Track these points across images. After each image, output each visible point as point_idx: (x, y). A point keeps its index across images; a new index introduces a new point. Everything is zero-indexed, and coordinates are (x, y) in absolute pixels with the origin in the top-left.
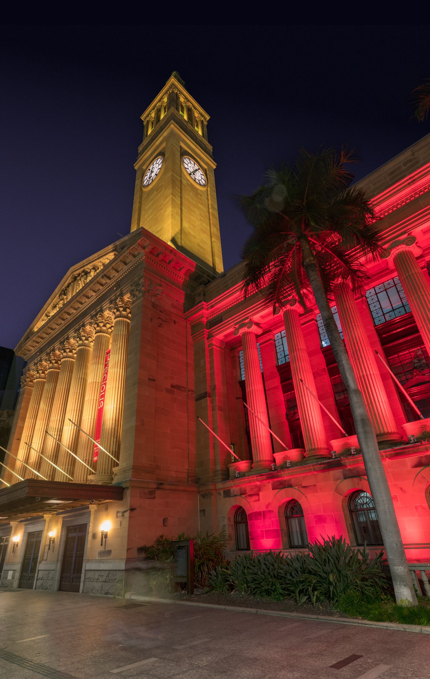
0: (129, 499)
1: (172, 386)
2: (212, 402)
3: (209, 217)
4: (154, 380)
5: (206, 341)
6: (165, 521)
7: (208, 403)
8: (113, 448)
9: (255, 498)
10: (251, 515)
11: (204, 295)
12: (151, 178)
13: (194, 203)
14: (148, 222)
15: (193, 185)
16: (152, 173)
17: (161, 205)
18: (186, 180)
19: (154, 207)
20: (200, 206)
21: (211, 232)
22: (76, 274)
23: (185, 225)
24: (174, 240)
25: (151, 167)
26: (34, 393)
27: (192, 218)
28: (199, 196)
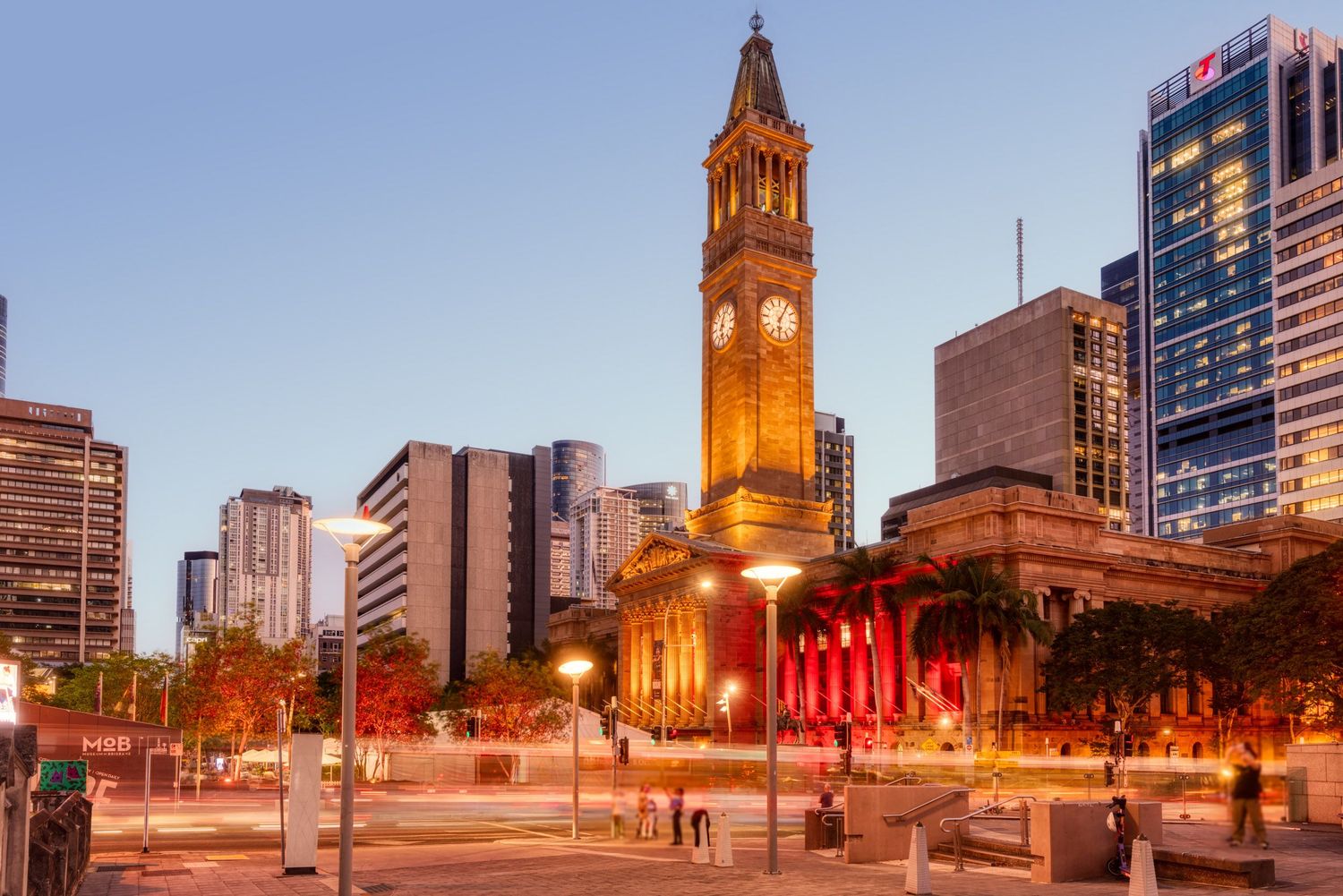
1: (738, 666)
4: (725, 665)
12: (722, 335)
13: (777, 381)
14: (721, 414)
15: (777, 347)
16: (722, 326)
17: (734, 399)
18: (765, 348)
19: (727, 394)
20: (786, 378)
21: (800, 417)
22: (657, 540)
23: (764, 430)
24: (748, 468)
25: (721, 313)
26: (634, 635)
27: (774, 411)
28: (785, 362)
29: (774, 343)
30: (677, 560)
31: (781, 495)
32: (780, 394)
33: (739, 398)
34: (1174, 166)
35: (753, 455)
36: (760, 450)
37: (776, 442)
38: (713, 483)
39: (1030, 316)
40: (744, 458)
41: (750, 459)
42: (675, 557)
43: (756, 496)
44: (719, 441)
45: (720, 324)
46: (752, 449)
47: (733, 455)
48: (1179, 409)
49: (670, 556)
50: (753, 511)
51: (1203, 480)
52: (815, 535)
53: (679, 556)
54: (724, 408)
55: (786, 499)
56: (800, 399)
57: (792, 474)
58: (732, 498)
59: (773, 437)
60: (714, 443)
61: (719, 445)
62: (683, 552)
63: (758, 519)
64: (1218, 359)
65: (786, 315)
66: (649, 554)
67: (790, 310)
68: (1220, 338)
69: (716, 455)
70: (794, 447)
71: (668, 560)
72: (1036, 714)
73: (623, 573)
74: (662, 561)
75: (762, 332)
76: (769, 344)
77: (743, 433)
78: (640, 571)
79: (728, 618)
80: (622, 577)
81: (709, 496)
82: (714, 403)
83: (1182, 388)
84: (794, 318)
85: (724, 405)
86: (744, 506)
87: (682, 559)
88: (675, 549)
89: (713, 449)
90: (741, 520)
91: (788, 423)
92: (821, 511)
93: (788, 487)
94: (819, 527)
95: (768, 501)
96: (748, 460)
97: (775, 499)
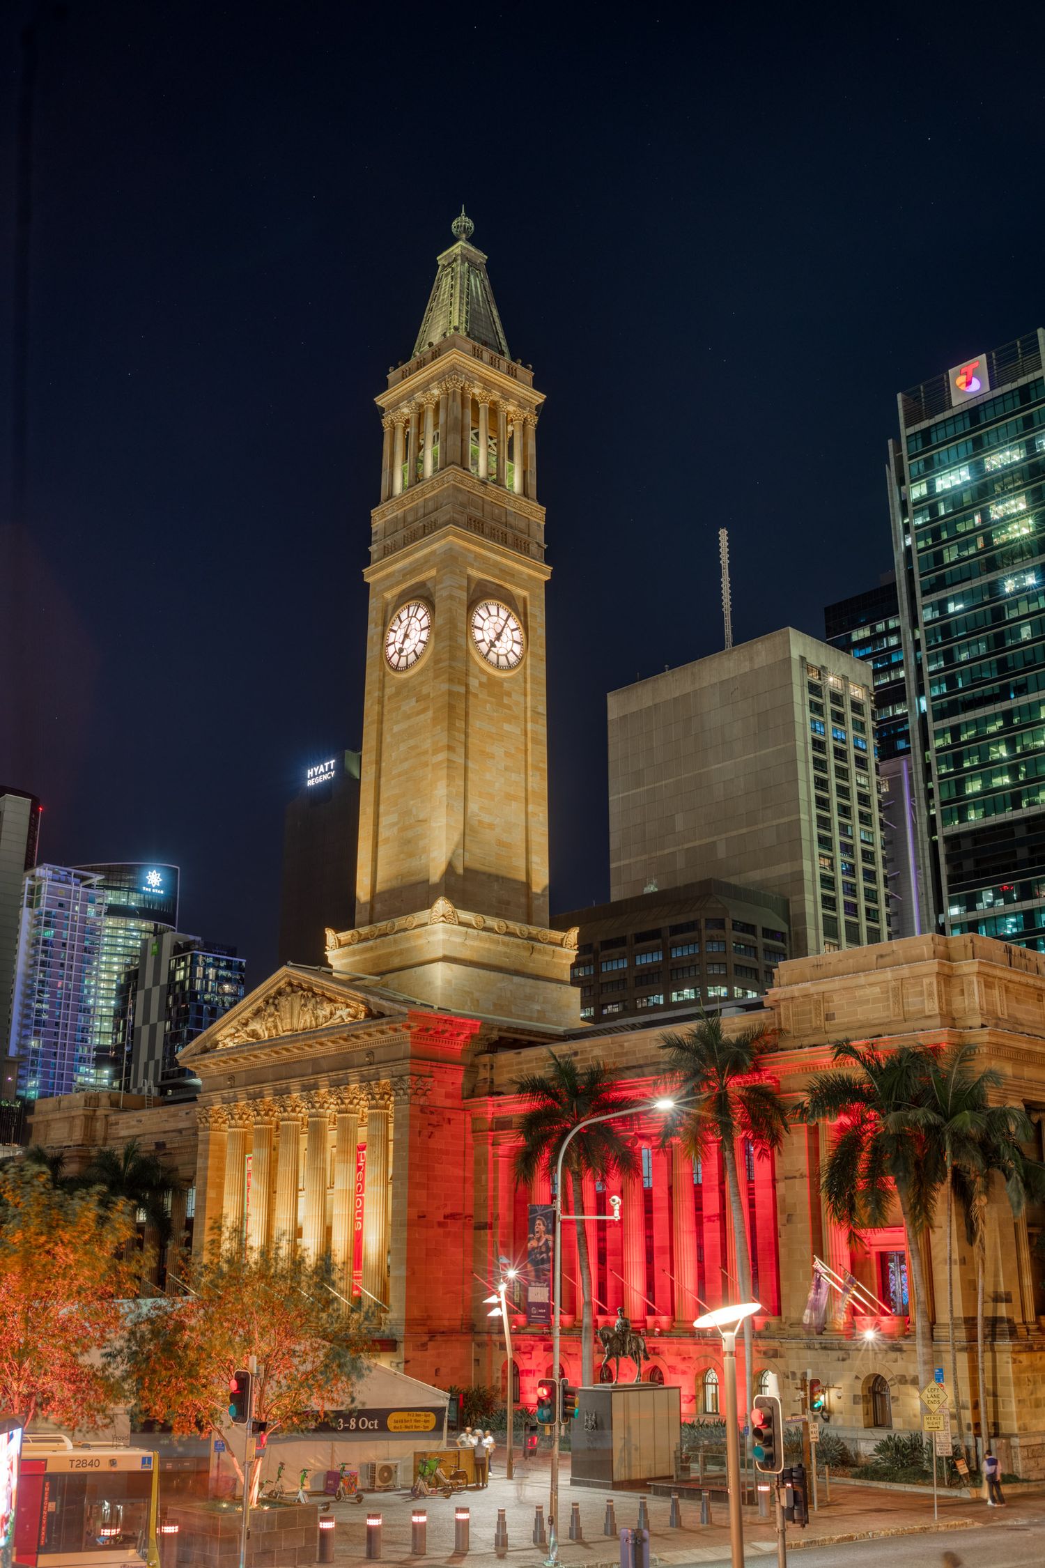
0: (403, 1352)
1: (445, 1217)
2: (493, 1236)
3: (526, 745)
4: (424, 1217)
5: (490, 1147)
6: (437, 1371)
7: (489, 1238)
8: (379, 1288)
9: (529, 1356)
10: (523, 1371)
11: (492, 1067)
12: (401, 650)
13: (494, 730)
14: (399, 775)
15: (494, 677)
16: (406, 636)
17: (426, 752)
18: (476, 677)
19: (412, 742)
20: (507, 727)
21: (526, 790)
22: (295, 982)
23: (473, 807)
24: (450, 867)
25: (404, 616)
26: (231, 1152)
27: (488, 776)
28: (505, 701)
29: (490, 670)
30: (336, 1020)
31: (498, 915)
32: (498, 750)
33: (435, 752)
34: (938, 490)
35: (457, 846)
36: (467, 838)
37: (491, 826)
38: (379, 888)
39: (747, 663)
40: (444, 850)
41: (453, 853)
42: (332, 1014)
43: (465, 916)
44: (393, 818)
45: (401, 633)
46: (456, 837)
47: (421, 843)
48: (972, 816)
49: (320, 1013)
50: (458, 940)
51: (1013, 920)
52: (553, 986)
53: (339, 1013)
54: (406, 765)
55: (510, 923)
56: (526, 761)
57: (515, 881)
58: (423, 916)
59: (487, 819)
60: (384, 821)
61: (394, 824)
62: (348, 1006)
63: (465, 954)
64: (1019, 749)
65: (507, 631)
66: (276, 1007)
67: (512, 624)
68: (1020, 721)
69: (387, 840)
70: (518, 838)
71: (316, 1018)
72: (1025, 1322)
73: (219, 1037)
74: (305, 1020)
75: (473, 651)
76: (483, 671)
77: (443, 810)
78: (254, 1034)
79: (431, 1129)
80: (217, 1043)
81: (372, 908)
82: (384, 758)
83: (974, 787)
84: (517, 635)
85: (406, 759)
86: (446, 931)
87: (348, 1020)
88: (331, 1000)
89: (381, 830)
90: (440, 954)
91: (509, 797)
92: (561, 945)
93: (508, 903)
94: (556, 974)
95: (482, 925)
96: (449, 854)
97: (492, 922)
